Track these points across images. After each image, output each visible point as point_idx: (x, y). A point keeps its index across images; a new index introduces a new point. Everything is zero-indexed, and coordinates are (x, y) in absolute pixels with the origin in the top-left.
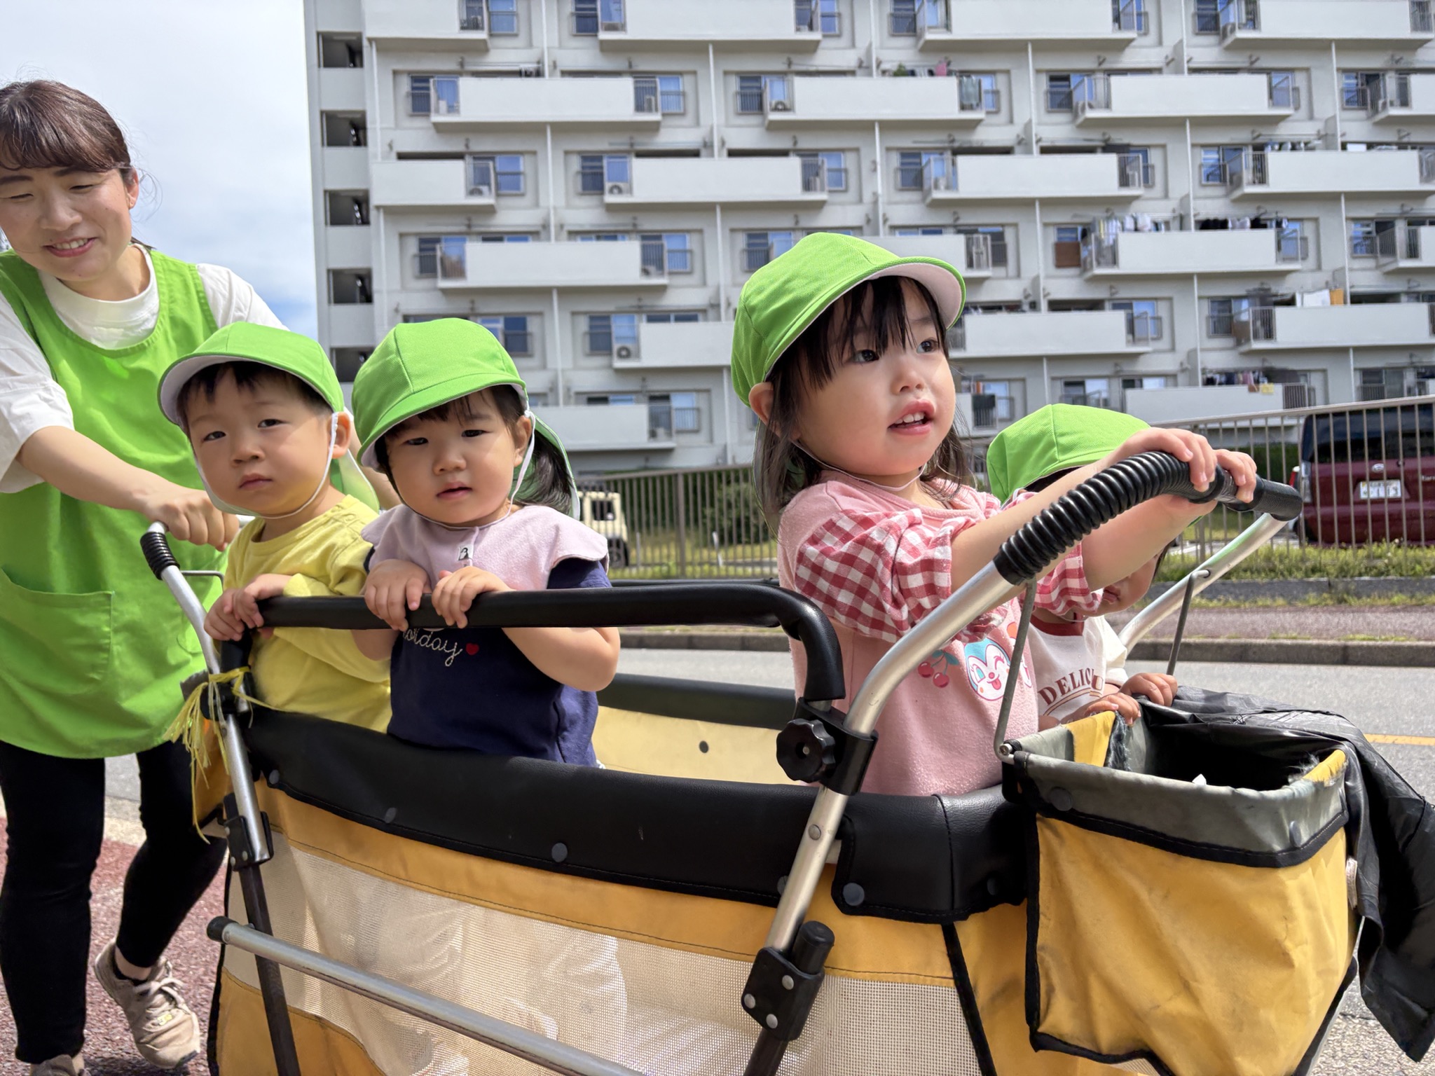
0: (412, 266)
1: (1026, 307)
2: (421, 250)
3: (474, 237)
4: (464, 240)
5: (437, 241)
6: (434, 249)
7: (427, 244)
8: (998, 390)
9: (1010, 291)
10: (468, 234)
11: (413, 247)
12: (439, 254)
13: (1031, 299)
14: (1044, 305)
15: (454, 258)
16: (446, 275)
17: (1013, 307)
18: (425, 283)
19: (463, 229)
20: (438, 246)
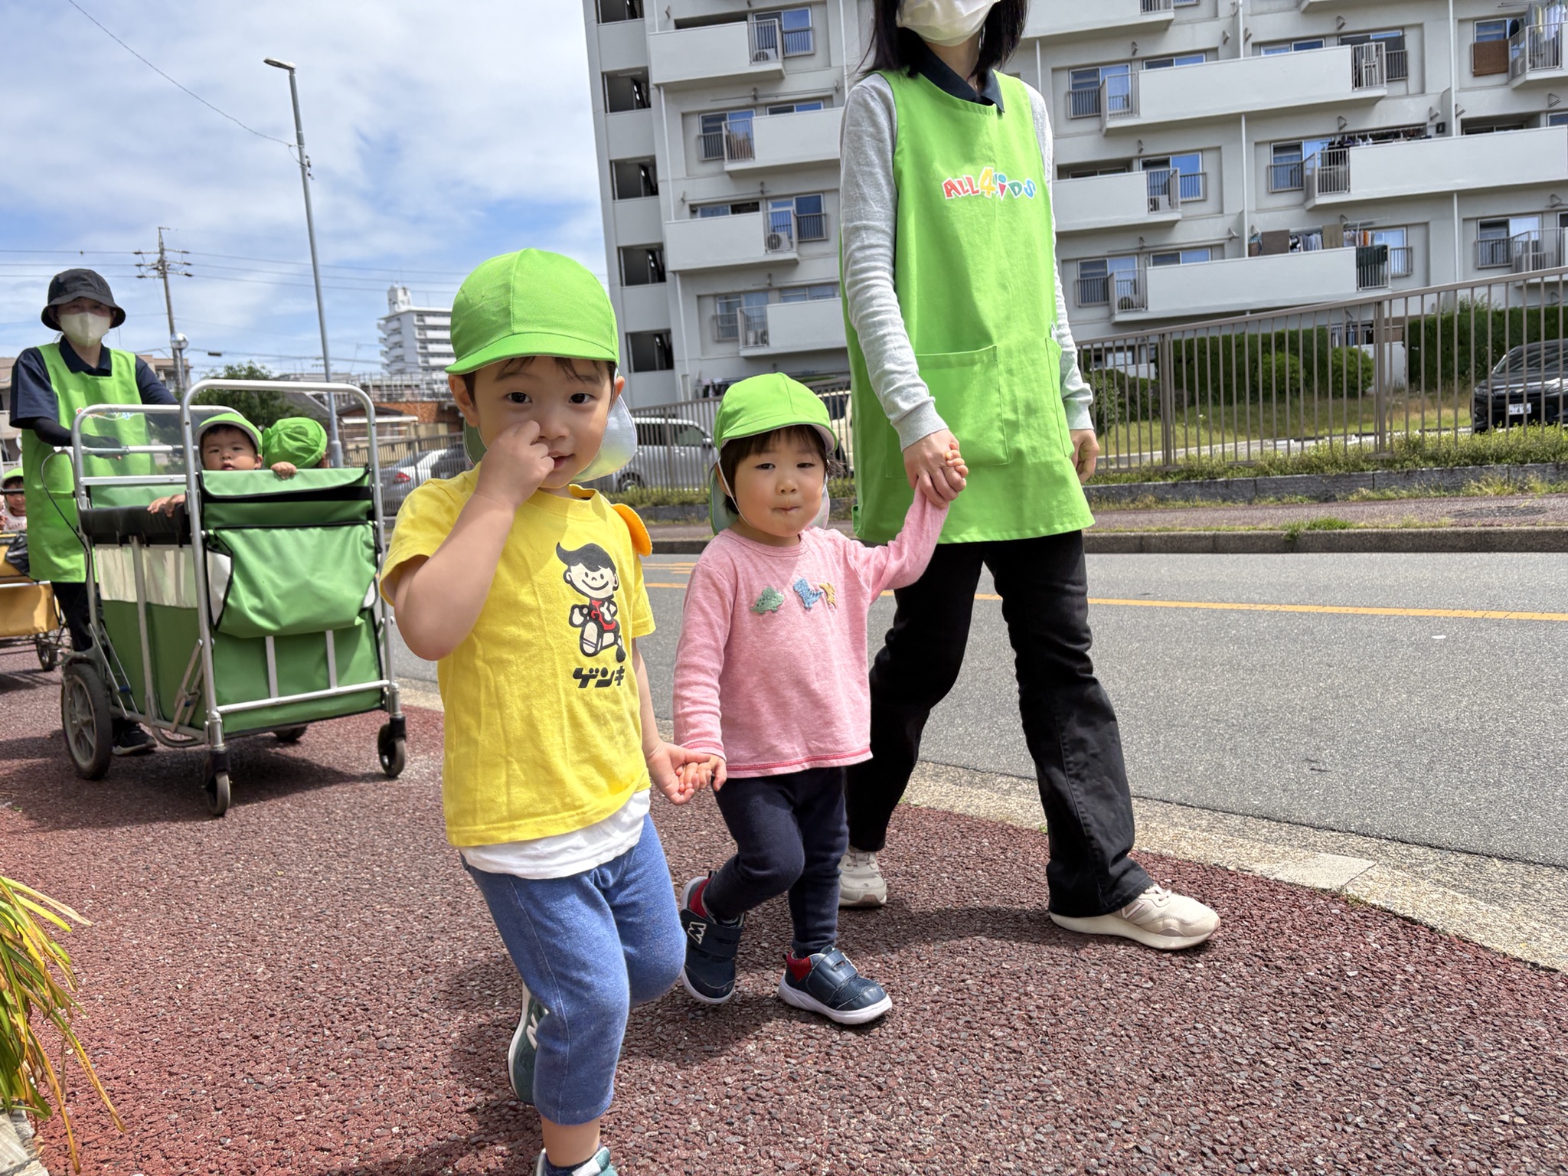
0: (697, 149)
1: (1431, 131)
2: (705, 130)
3: (761, 110)
4: (751, 115)
5: (723, 118)
6: (720, 128)
7: (712, 122)
8: (1391, 240)
9: (1410, 111)
10: (754, 107)
11: (696, 127)
12: (724, 132)
13: (1438, 120)
14: (1455, 126)
15: (741, 136)
16: (733, 157)
17: (1414, 132)
18: (712, 167)
19: (750, 101)
20: (723, 124)
